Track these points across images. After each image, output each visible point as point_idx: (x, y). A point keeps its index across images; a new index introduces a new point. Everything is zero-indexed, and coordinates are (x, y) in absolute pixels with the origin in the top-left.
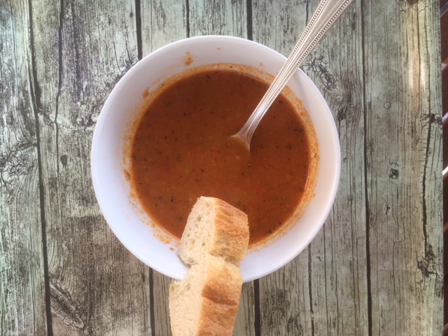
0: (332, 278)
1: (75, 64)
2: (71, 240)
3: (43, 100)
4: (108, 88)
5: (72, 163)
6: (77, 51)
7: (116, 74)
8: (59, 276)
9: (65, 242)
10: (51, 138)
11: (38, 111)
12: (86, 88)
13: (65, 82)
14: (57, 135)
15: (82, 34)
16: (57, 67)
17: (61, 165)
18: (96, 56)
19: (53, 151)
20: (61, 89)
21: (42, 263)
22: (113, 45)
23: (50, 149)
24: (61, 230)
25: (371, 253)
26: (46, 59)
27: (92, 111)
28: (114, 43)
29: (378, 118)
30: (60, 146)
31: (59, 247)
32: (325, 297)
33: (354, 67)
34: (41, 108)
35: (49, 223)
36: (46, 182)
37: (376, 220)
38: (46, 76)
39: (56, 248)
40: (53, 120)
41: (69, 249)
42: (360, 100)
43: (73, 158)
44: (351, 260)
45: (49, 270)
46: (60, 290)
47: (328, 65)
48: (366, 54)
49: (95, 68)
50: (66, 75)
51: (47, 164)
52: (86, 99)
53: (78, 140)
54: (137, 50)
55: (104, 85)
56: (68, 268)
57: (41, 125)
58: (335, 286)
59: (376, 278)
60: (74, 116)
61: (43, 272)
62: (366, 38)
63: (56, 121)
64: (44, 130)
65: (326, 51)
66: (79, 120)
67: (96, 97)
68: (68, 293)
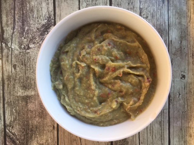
0: (150, 130)
1: (22, 18)
2: (17, 107)
3: (5, 36)
4: (38, 31)
5: (19, 68)
6: (23, 12)
7: (42, 23)
8: (11, 126)
9: (14, 108)
10: (8, 55)
11: (3, 42)
12: (27, 30)
13: (16, 27)
14: (12, 54)
15: (26, 3)
16: (12, 20)
17: (13, 69)
18: (32, 14)
19: (9, 62)
20: (14, 31)
21: (2, 118)
22: (41, 9)
23: (8, 61)
24: (12, 102)
25: (170, 117)
26: (7, 16)
27: (30, 42)
28: (41, 8)
29: (175, 48)
30: (13, 59)
31: (11, 111)
32: (146, 139)
33: (163, 22)
34: (4, 40)
35: (6, 99)
36: (5, 77)
37: (174, 100)
38: (7, 24)
39: (10, 111)
40: (10, 46)
41: (16, 112)
42: (166, 39)
43: (19, 66)
44: (160, 120)
45: (6, 122)
46: (11, 132)
47: (150, 21)
48: (169, 16)
49: (32, 20)
50: (17, 24)
51: (6, 68)
52: (26, 36)
53: (22, 57)
54: (53, 12)
55: (36, 29)
56: (16, 122)
57: (3, 49)
58: (152, 134)
59: (173, 130)
60: (20, 44)
61: (3, 123)
62: (169, 8)
63: (11, 47)
64: (5, 51)
65: (149, 13)
66: (23, 46)
67: (32, 35)
68: (15, 134)
